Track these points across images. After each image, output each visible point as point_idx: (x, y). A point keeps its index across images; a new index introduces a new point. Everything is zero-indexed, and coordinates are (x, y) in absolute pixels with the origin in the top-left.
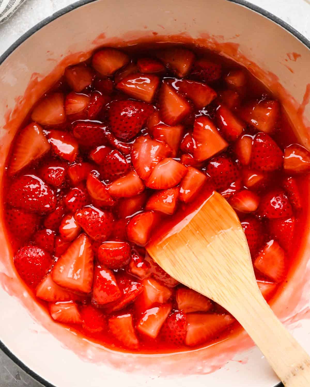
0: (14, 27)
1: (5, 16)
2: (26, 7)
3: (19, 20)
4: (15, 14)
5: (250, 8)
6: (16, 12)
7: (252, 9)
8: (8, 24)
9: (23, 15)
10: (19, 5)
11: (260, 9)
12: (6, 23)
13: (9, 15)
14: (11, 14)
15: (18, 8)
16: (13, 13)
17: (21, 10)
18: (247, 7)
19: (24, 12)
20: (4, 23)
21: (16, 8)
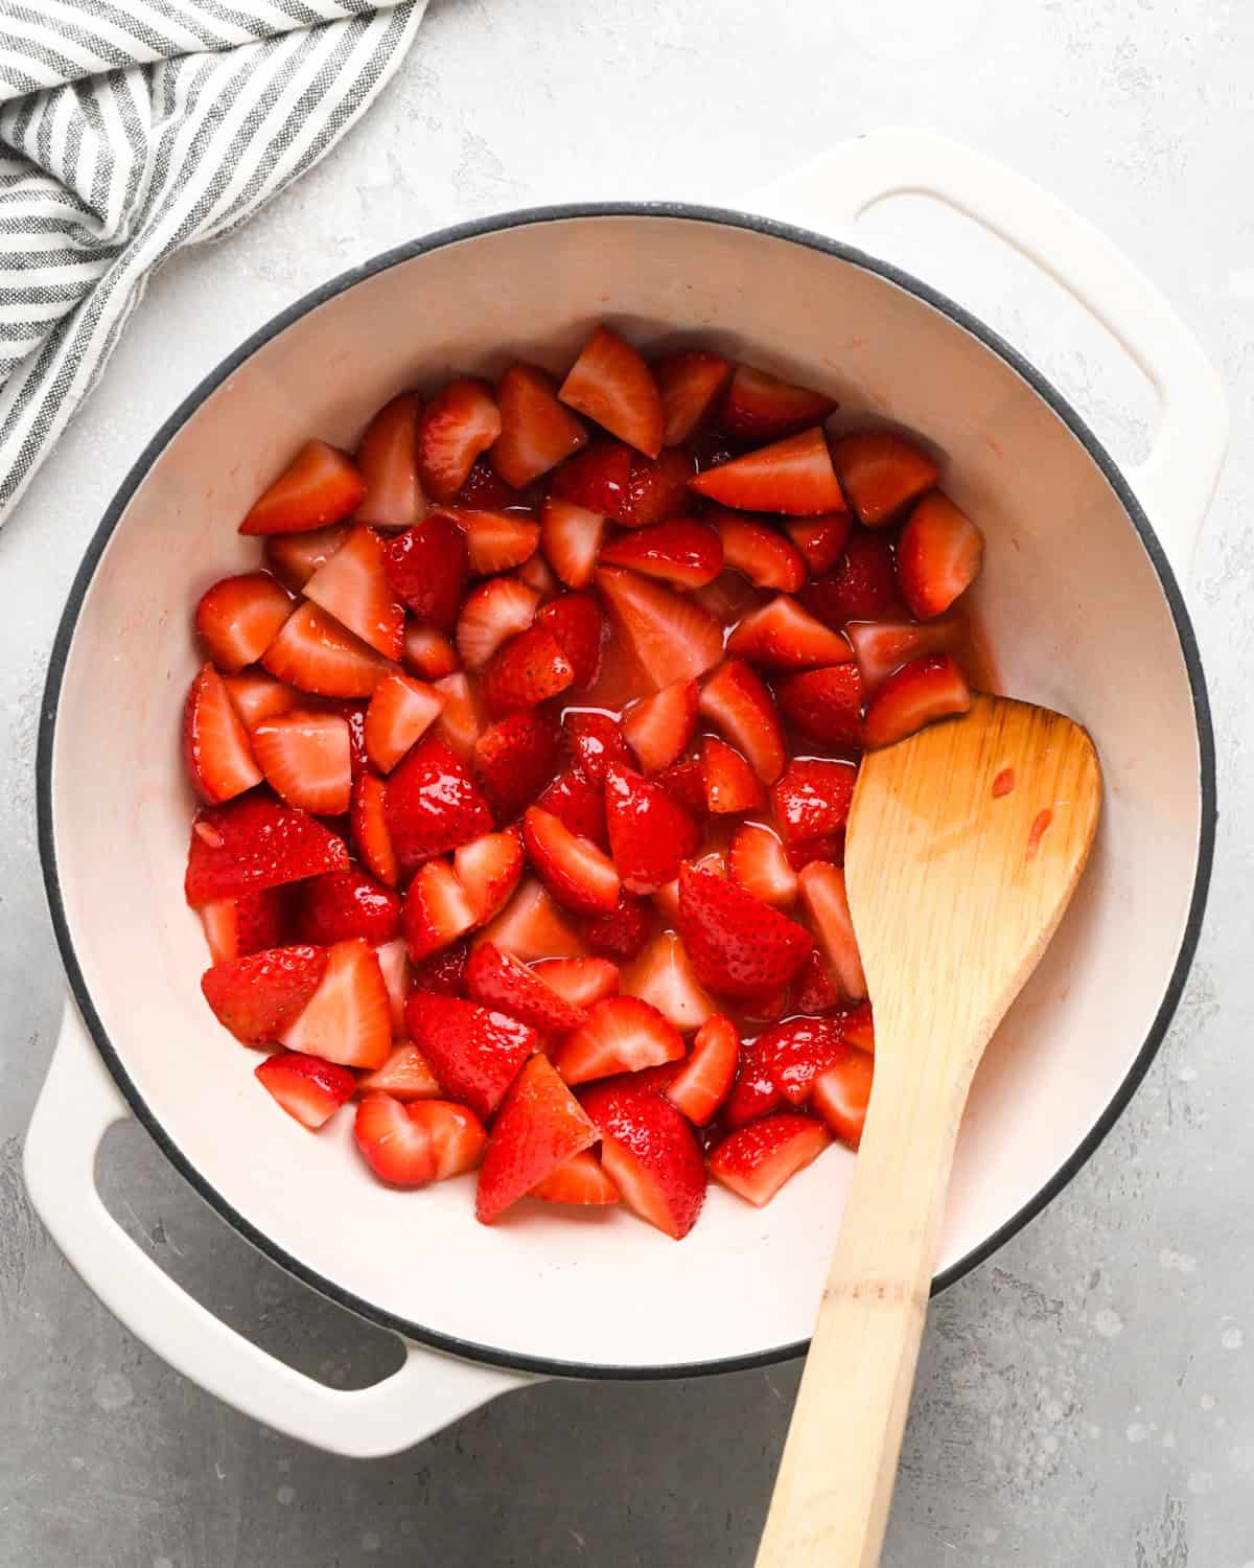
0: (248, 254)
1: (229, 222)
2: (288, 200)
3: (261, 235)
4: (255, 219)
5: (898, 283)
6: (257, 214)
7: (905, 287)
8: (231, 244)
9: (277, 222)
10: (268, 197)
11: (927, 288)
12: (225, 242)
13: (239, 221)
14: (244, 218)
15: (264, 204)
16: (251, 215)
17: (272, 209)
18: (891, 279)
19: (278, 215)
20: (222, 241)
21: (260, 205)
